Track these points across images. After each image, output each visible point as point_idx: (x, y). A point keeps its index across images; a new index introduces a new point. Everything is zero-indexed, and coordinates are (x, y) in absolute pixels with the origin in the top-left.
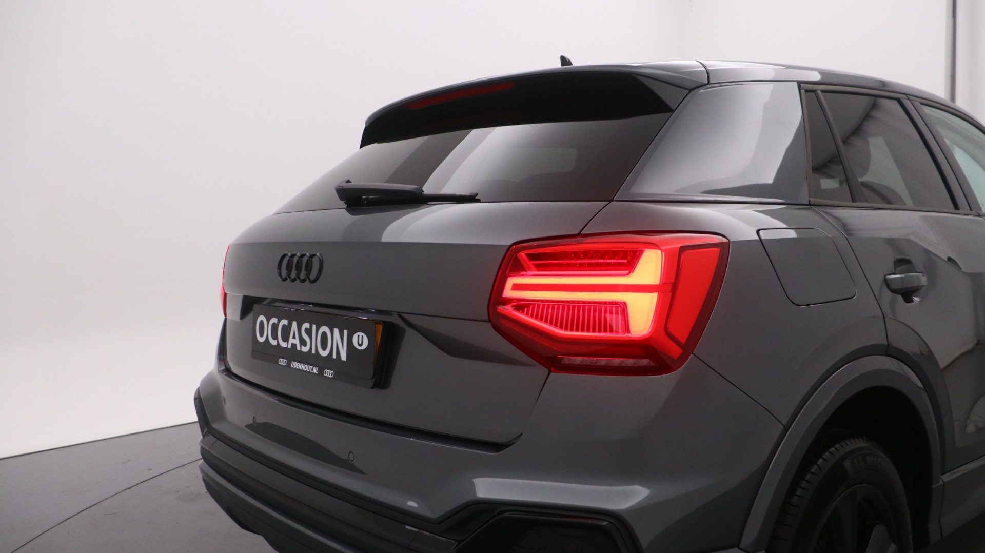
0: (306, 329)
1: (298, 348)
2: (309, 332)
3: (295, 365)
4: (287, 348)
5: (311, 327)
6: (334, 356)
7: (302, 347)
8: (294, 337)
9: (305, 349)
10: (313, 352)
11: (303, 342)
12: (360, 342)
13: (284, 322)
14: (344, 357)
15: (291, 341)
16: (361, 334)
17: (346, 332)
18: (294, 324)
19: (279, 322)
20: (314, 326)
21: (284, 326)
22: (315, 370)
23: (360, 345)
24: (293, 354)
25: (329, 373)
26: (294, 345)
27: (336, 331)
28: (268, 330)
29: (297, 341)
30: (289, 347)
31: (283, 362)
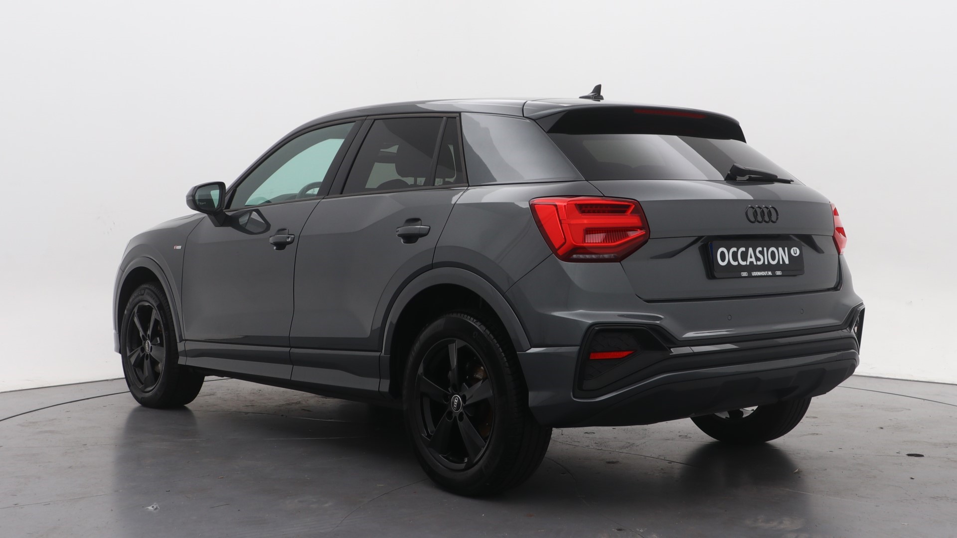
0: (760, 252)
1: (755, 263)
2: (762, 253)
3: (754, 274)
4: (746, 265)
5: (763, 249)
6: (781, 263)
7: (758, 262)
8: (751, 257)
9: (760, 263)
10: (766, 263)
11: (758, 259)
12: (795, 252)
13: (743, 249)
14: (787, 262)
15: (749, 260)
16: (795, 248)
17: (786, 249)
18: (751, 250)
19: (738, 250)
20: (765, 249)
21: (742, 252)
22: (770, 273)
23: (795, 254)
24: (752, 267)
25: (779, 273)
26: (751, 263)
27: (780, 249)
28: (729, 257)
29: (753, 260)
30: (748, 263)
31: (744, 274)
